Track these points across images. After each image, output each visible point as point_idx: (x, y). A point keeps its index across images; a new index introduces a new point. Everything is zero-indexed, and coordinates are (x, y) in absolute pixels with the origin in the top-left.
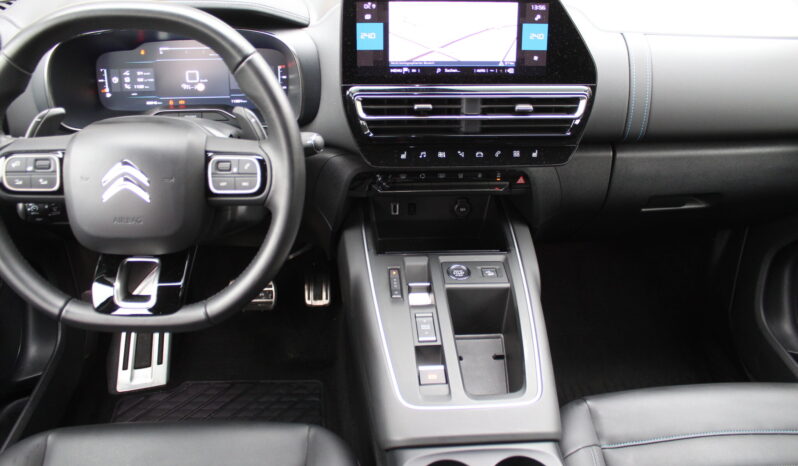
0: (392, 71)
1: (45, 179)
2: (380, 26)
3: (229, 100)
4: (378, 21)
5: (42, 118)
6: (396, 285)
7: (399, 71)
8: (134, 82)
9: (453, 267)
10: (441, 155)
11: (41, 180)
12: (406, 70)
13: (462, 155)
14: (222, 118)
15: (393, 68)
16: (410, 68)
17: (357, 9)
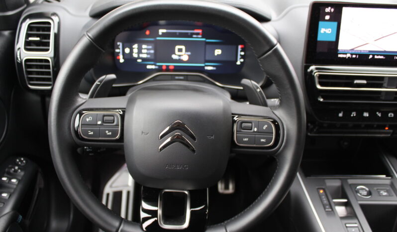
0: (340, 56)
1: (109, 132)
2: (335, 24)
3: (203, 67)
4: (334, 21)
5: (100, 82)
6: (326, 202)
7: (344, 56)
8: (140, 52)
9: (358, 187)
10: (366, 114)
11: (107, 132)
12: (349, 55)
13: (379, 115)
14: (201, 79)
15: (340, 54)
16: (352, 54)
17: (321, 12)
